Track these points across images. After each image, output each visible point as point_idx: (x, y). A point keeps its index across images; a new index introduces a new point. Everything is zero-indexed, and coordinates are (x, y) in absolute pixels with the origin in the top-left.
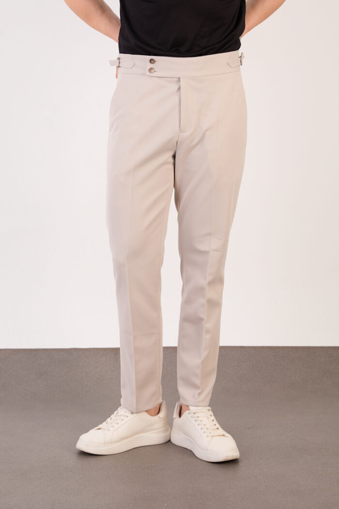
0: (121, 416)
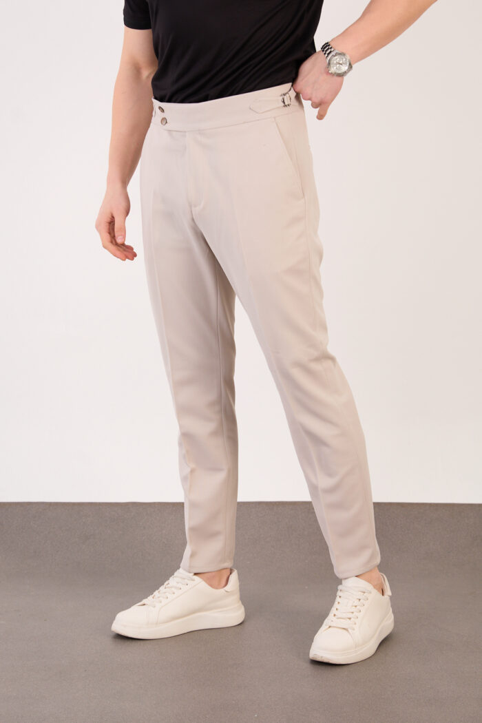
0: (171, 587)
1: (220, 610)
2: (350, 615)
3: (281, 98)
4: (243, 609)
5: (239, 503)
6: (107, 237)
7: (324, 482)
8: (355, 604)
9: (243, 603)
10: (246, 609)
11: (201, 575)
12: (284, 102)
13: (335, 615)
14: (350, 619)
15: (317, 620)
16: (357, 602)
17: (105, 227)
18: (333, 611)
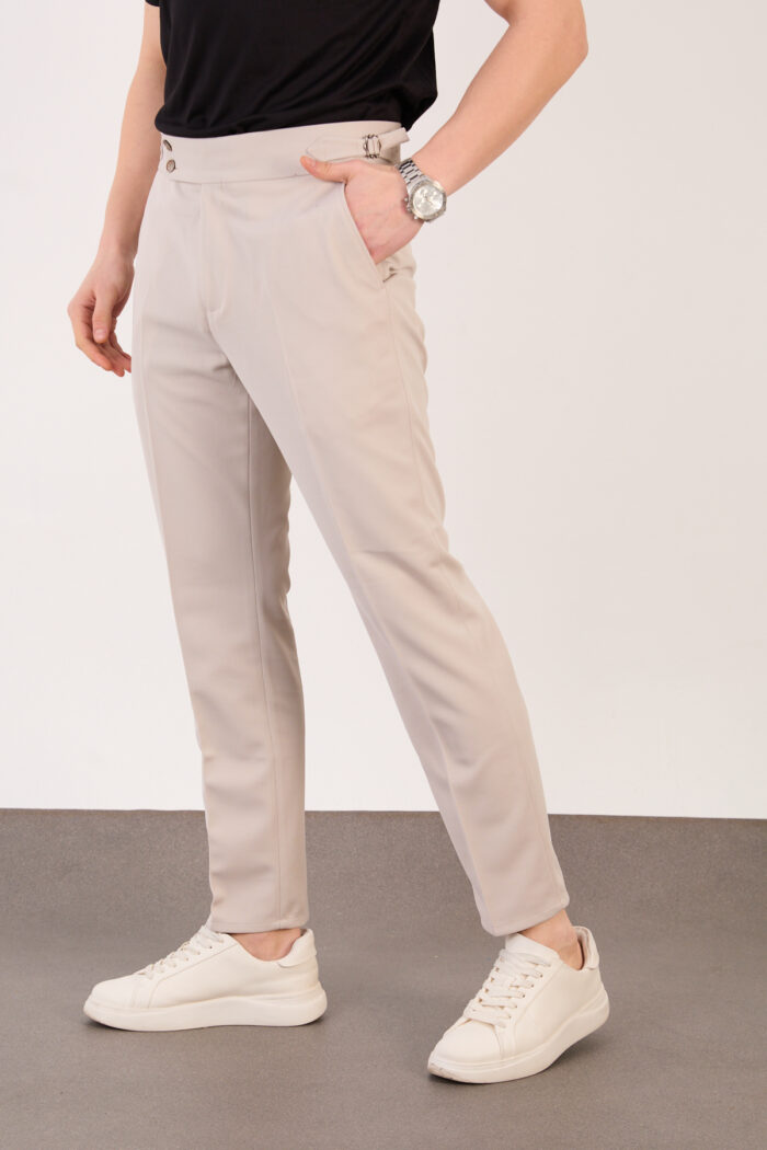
1: (270, 996)
2: (504, 1002)
3: (363, 141)
4: (324, 993)
5: (309, 814)
6: (82, 328)
7: (457, 775)
8: (516, 983)
9: (324, 986)
10: (327, 995)
11: (238, 937)
12: (367, 149)
13: (481, 1000)
14: (502, 1007)
15: (451, 1011)
16: (520, 980)
17: (80, 313)
18: (481, 994)
